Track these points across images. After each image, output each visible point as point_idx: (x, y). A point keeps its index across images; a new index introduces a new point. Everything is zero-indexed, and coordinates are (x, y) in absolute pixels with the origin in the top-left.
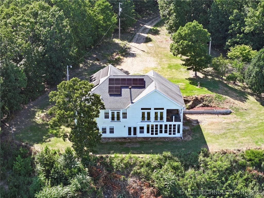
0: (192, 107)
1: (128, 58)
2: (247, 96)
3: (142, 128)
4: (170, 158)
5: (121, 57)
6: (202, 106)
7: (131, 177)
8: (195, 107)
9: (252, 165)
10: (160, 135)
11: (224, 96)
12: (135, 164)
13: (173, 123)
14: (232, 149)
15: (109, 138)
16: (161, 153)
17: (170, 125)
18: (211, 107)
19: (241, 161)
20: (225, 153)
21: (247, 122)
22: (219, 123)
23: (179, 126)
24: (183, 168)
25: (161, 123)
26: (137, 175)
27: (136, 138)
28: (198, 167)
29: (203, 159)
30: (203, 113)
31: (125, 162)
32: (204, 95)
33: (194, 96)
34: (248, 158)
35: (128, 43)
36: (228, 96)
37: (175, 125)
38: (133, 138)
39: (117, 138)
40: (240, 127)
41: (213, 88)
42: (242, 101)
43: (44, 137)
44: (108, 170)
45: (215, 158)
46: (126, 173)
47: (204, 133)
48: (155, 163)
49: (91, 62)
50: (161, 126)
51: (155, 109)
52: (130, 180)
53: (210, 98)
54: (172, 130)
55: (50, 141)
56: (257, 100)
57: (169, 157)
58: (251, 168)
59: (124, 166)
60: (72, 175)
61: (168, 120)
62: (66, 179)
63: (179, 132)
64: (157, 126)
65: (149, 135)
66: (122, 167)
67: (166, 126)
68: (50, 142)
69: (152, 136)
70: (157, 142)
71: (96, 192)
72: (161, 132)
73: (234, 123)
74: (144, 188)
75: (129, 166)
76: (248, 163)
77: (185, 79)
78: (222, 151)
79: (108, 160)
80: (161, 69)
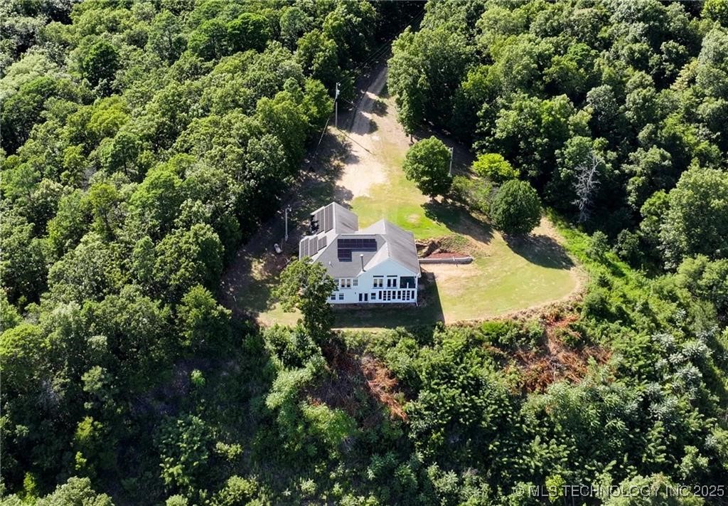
0: (427, 254)
1: (349, 165)
2: (492, 232)
3: (373, 294)
4: (404, 335)
5: (342, 164)
6: (440, 253)
7: (365, 356)
8: (431, 253)
9: (490, 340)
10: (392, 301)
11: (465, 236)
12: (368, 341)
13: (406, 290)
14: (469, 319)
15: (338, 305)
16: (395, 328)
17: (404, 291)
18: (450, 252)
19: (479, 335)
20: (462, 326)
21: (489, 277)
22: (457, 279)
23: (413, 292)
24: (417, 346)
25: (394, 290)
26: (371, 354)
27: (367, 304)
28: (433, 345)
29: (438, 335)
30: (439, 262)
31: (358, 339)
32: (441, 237)
33: (430, 239)
34: (486, 332)
35: (348, 134)
36: (470, 235)
37: (408, 291)
38: (364, 304)
39: (347, 305)
40: (481, 284)
41: (453, 223)
42: (486, 241)
43: (268, 302)
44: (341, 349)
45: (451, 333)
46: (359, 351)
47: (440, 294)
48: (389, 341)
49: (305, 173)
50: (394, 293)
51: (388, 276)
52: (364, 359)
53: (449, 241)
54: (406, 295)
55: (275, 308)
56: (504, 239)
57: (403, 333)
58: (487, 343)
59: (356, 344)
60: (306, 357)
61: (401, 287)
62: (300, 360)
63: (413, 297)
64: (389, 292)
65: (382, 301)
66: (356, 346)
67: (399, 293)
68: (275, 310)
69: (385, 302)
70: (389, 310)
71: (331, 375)
72: (394, 298)
73: (475, 279)
74: (378, 368)
75: (362, 344)
76: (485, 337)
77: (420, 207)
78: (459, 323)
79: (340, 335)
80: (391, 186)
